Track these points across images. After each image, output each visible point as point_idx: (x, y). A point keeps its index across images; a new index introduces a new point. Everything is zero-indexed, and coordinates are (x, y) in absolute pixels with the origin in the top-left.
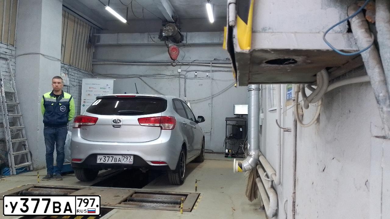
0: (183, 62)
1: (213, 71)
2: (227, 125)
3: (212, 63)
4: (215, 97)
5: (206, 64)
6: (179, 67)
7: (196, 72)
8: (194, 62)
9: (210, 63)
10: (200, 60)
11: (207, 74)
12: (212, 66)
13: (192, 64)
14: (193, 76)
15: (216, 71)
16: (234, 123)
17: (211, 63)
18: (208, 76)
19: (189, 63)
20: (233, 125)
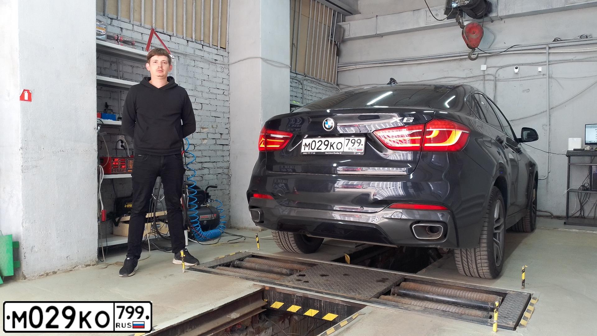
0: (491, 51)
1: (551, 63)
3: (550, 48)
5: (538, 51)
6: (483, 60)
7: (516, 68)
8: (513, 49)
9: (545, 48)
10: (523, 44)
11: (540, 69)
12: (550, 53)
13: (507, 53)
14: (511, 76)
15: (559, 62)
17: (547, 48)
18: (542, 73)
19: (502, 52)
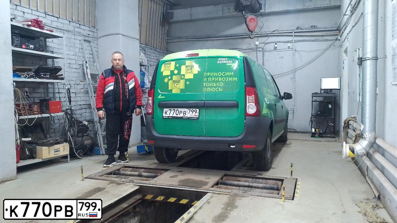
0: (261, 33)
1: (296, 42)
2: (312, 101)
3: (295, 32)
4: (298, 70)
5: (288, 34)
6: (256, 39)
7: (276, 44)
8: (274, 32)
9: (292, 33)
11: (289, 45)
12: (295, 36)
13: (271, 34)
14: (273, 49)
15: (299, 41)
16: (320, 99)
18: (290, 48)
19: (268, 34)
20: (320, 102)
